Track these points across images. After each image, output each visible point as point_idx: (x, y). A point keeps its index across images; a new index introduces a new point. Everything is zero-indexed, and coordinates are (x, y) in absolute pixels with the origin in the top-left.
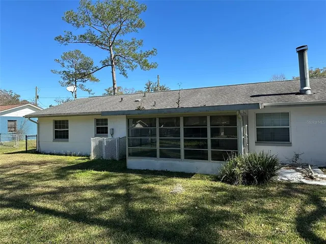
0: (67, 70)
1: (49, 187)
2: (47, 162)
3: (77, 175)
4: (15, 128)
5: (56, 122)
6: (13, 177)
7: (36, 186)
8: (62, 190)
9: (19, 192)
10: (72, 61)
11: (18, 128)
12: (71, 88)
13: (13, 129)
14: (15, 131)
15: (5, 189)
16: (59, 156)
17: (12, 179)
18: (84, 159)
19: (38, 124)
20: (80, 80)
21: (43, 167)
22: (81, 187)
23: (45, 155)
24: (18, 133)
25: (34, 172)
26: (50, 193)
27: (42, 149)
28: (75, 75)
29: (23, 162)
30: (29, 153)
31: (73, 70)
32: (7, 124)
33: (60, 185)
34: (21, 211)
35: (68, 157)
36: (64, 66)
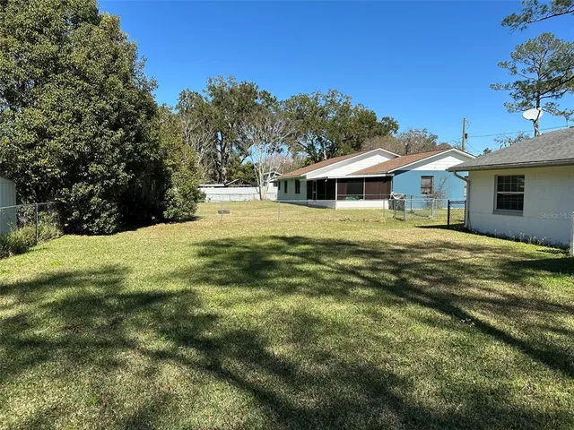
0: (522, 79)
1: (490, 290)
2: (484, 249)
3: (542, 281)
4: (431, 188)
5: (500, 179)
6: (433, 263)
7: (469, 285)
8: (516, 302)
9: (443, 288)
10: (534, 59)
11: (435, 188)
12: (531, 114)
13: (429, 190)
14: (430, 193)
15: (425, 279)
16: (504, 241)
17: (430, 266)
18: (556, 253)
19: (469, 182)
20: (550, 94)
21: (477, 255)
22: (551, 304)
23: (479, 236)
24: (435, 197)
25: (463, 261)
26: (494, 302)
27: (474, 224)
28: (539, 84)
29: (445, 243)
30: (453, 229)
31: (535, 76)
32: (420, 182)
33: (509, 291)
34: (449, 317)
35: (522, 244)
36: (515, 72)
